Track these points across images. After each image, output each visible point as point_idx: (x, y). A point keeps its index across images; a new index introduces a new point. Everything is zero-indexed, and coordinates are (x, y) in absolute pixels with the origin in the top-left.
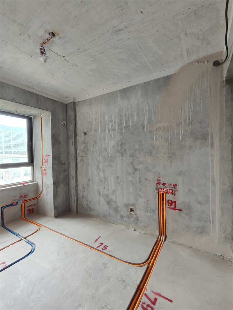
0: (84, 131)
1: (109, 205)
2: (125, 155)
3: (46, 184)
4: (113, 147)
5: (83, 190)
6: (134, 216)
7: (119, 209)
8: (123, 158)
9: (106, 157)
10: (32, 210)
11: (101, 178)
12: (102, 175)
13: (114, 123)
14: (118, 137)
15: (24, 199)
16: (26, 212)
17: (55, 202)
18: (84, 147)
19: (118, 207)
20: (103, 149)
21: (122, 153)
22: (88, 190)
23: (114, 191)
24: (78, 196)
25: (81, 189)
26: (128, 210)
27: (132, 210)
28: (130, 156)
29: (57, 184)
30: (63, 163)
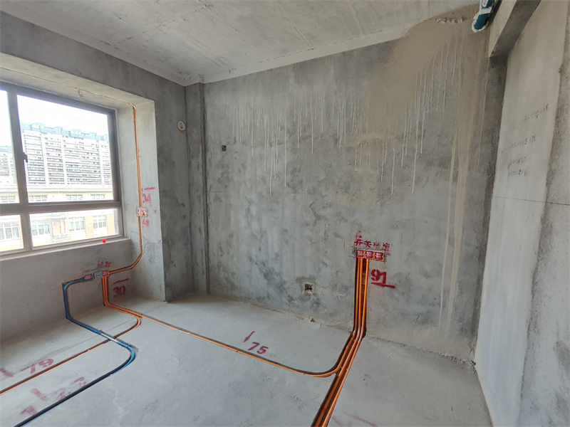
0: (220, 142)
1: (268, 280)
2: (300, 191)
3: (148, 243)
4: (278, 176)
5: (220, 253)
6: (312, 297)
7: (286, 286)
8: (295, 196)
9: (264, 194)
10: (122, 288)
11: (254, 232)
12: (255, 226)
13: (281, 129)
14: (287, 158)
15: (106, 269)
16: (112, 293)
17: (167, 274)
18: (222, 174)
19: (285, 282)
20: (258, 178)
21: (294, 186)
22: (228, 253)
23: (277, 255)
24: (210, 264)
25: (215, 252)
26: (301, 287)
27: (308, 288)
28: (309, 193)
29: (170, 242)
30: (180, 203)
